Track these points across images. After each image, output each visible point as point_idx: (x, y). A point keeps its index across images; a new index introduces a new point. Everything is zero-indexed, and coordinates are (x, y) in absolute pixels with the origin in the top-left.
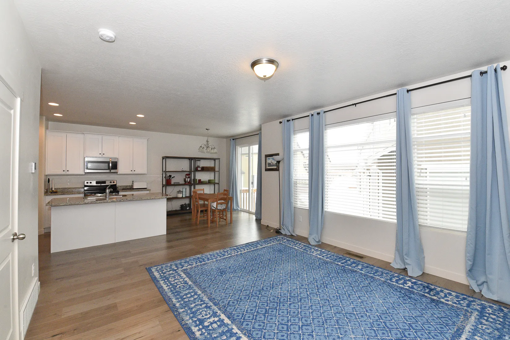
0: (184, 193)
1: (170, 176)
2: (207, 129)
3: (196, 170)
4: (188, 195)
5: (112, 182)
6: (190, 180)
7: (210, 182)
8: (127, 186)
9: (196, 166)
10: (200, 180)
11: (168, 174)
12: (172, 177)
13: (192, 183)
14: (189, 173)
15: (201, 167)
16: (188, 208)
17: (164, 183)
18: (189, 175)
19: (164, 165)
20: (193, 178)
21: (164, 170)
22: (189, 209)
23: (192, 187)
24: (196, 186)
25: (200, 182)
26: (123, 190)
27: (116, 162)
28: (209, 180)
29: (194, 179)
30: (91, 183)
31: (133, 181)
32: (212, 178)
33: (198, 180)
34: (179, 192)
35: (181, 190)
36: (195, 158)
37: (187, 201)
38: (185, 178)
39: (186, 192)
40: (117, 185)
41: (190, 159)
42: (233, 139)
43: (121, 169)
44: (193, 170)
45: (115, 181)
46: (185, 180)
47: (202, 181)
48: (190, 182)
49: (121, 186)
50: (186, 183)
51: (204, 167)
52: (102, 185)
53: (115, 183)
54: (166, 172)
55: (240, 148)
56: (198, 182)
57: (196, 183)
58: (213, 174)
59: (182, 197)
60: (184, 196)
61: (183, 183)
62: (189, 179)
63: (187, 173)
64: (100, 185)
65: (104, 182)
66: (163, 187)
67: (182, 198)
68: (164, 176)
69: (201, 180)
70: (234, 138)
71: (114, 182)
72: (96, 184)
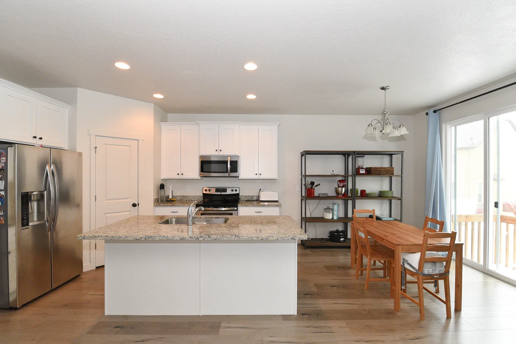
0: (335, 213)
1: (312, 183)
2: (383, 88)
3: (357, 172)
4: (342, 215)
5: (234, 190)
6: (347, 191)
7: (381, 196)
8: (253, 196)
9: (356, 167)
10: (363, 192)
11: (309, 180)
12: (315, 185)
13: (349, 195)
14: (343, 179)
15: (365, 168)
16: (343, 239)
17: (303, 195)
18: (343, 181)
19: (303, 166)
20: (350, 187)
21: (303, 174)
22: (344, 241)
23: (350, 203)
24: (357, 201)
25: (364, 195)
26: (247, 203)
27: (236, 162)
28: (380, 192)
29: (354, 189)
30: (209, 190)
31: (260, 190)
32: (386, 188)
33: (359, 192)
34: (328, 209)
35: (331, 207)
36: (354, 152)
37: (340, 227)
38: (337, 187)
39: (338, 211)
40: (240, 195)
41: (346, 154)
42: (435, 112)
43: (244, 172)
44: (350, 173)
45: (238, 189)
46: (337, 192)
47: (367, 194)
48: (345, 195)
49: (245, 197)
50: (338, 196)
51: (370, 168)
52: (223, 193)
53: (237, 192)
54: (306, 176)
55: (453, 128)
56: (359, 194)
57: (357, 196)
58: (386, 181)
59: (333, 218)
60: (335, 218)
61: (334, 194)
62: (344, 189)
63: (340, 178)
64: (219, 193)
65: (225, 190)
66: (302, 200)
67: (332, 220)
68: (303, 183)
69: (365, 191)
70: (436, 108)
71: (236, 190)
72: (216, 192)
